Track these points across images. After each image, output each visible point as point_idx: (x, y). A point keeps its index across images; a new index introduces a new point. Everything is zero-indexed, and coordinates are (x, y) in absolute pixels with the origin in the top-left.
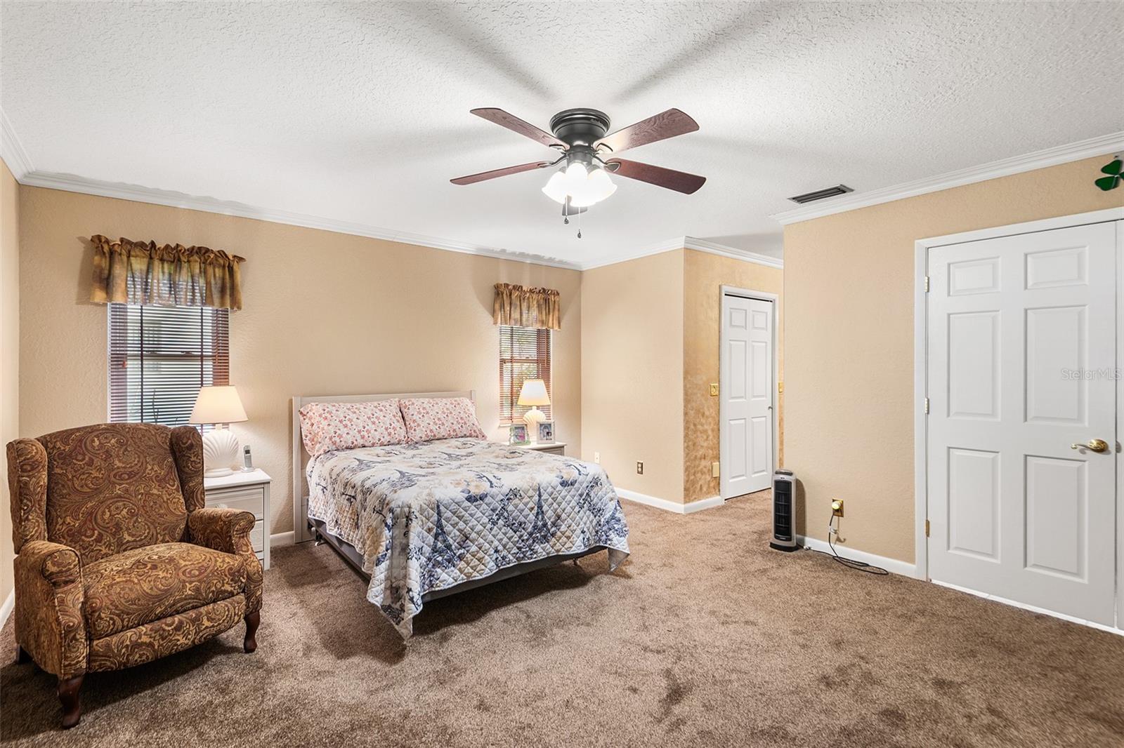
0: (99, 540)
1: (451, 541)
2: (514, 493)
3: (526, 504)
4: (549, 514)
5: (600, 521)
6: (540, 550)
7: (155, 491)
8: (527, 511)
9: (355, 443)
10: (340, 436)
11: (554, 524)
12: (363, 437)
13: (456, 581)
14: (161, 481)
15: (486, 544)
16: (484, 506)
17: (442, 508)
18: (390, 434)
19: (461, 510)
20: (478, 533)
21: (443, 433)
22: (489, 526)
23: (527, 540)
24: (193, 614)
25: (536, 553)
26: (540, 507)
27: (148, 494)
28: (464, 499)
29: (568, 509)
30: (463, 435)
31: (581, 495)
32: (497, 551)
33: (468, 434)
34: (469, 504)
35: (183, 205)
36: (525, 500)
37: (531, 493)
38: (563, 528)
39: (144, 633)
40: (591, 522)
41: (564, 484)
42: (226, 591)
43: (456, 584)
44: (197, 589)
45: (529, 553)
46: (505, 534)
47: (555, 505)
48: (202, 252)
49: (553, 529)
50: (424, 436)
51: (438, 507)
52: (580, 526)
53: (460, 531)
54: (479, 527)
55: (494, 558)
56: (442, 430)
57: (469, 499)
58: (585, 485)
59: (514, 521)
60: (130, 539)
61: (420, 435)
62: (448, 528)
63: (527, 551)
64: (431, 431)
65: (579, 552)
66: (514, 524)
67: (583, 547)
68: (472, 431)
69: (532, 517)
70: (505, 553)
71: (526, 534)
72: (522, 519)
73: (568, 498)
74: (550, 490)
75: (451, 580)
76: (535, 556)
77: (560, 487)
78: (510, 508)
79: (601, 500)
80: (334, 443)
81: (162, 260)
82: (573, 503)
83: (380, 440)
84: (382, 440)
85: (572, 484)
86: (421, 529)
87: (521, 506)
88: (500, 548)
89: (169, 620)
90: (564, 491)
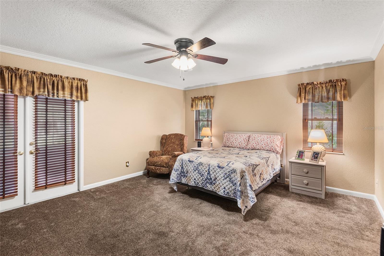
0: (167, 153)
1: (185, 171)
2: (201, 164)
3: (205, 169)
4: (212, 176)
5: (236, 188)
6: (209, 187)
7: (176, 147)
8: (205, 171)
9: (229, 146)
10: (226, 143)
11: (215, 180)
12: (232, 144)
13: (185, 182)
14: (177, 145)
15: (192, 176)
16: (192, 164)
17: (183, 161)
18: (240, 145)
19: (187, 163)
20: (191, 172)
21: (258, 147)
22: (193, 171)
23: (205, 181)
24: (160, 168)
25: (208, 187)
26: (209, 172)
27: (175, 147)
28: (188, 160)
29: (220, 177)
30: (267, 150)
31: (226, 174)
32: (195, 179)
33: (269, 150)
34: (189, 162)
35: (204, 87)
36: (204, 167)
37: (206, 166)
38: (218, 183)
39: (153, 167)
40: (231, 187)
41: (219, 167)
42: (164, 166)
43: (185, 183)
44: (160, 164)
45: (205, 186)
46: (198, 176)
47: (215, 174)
48: (205, 97)
49: (214, 182)
50: (251, 147)
51: (182, 160)
52: (223, 186)
53: (187, 169)
54: (191, 170)
55: (194, 181)
56: (257, 146)
57: (189, 161)
58: (228, 170)
59: (201, 173)
60: (170, 154)
61: (249, 147)
62: (184, 167)
63: (205, 185)
64: (253, 146)
65: (221, 195)
66: (201, 174)
67: (223, 194)
68: (271, 149)
69: (206, 174)
70: (198, 181)
71: (204, 179)
72: (203, 173)
73: (220, 173)
74: (213, 167)
75: (184, 181)
76: (207, 188)
77: (217, 168)
78: (200, 168)
79: (236, 180)
80: (224, 145)
81: (200, 100)
82: (222, 175)
83: (236, 146)
84: (237, 146)
85: (222, 168)
86: (178, 165)
87: (203, 169)
88: (196, 179)
89: (157, 167)
90: (219, 169)
